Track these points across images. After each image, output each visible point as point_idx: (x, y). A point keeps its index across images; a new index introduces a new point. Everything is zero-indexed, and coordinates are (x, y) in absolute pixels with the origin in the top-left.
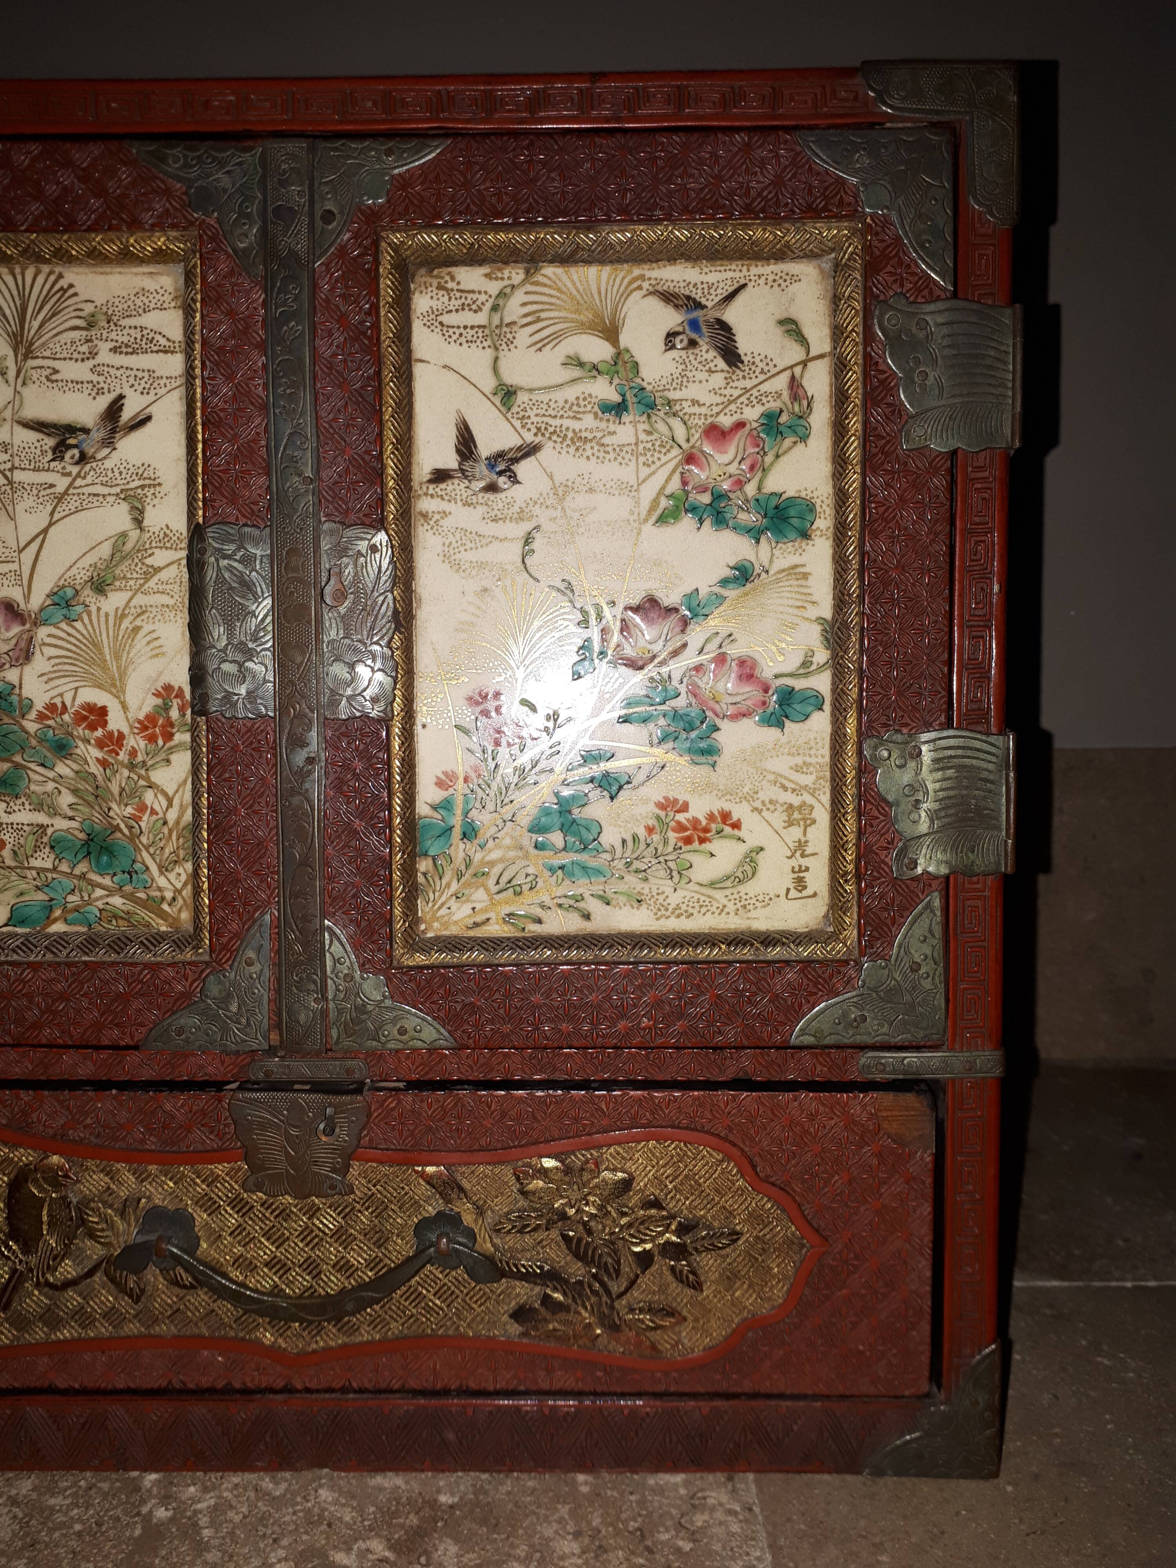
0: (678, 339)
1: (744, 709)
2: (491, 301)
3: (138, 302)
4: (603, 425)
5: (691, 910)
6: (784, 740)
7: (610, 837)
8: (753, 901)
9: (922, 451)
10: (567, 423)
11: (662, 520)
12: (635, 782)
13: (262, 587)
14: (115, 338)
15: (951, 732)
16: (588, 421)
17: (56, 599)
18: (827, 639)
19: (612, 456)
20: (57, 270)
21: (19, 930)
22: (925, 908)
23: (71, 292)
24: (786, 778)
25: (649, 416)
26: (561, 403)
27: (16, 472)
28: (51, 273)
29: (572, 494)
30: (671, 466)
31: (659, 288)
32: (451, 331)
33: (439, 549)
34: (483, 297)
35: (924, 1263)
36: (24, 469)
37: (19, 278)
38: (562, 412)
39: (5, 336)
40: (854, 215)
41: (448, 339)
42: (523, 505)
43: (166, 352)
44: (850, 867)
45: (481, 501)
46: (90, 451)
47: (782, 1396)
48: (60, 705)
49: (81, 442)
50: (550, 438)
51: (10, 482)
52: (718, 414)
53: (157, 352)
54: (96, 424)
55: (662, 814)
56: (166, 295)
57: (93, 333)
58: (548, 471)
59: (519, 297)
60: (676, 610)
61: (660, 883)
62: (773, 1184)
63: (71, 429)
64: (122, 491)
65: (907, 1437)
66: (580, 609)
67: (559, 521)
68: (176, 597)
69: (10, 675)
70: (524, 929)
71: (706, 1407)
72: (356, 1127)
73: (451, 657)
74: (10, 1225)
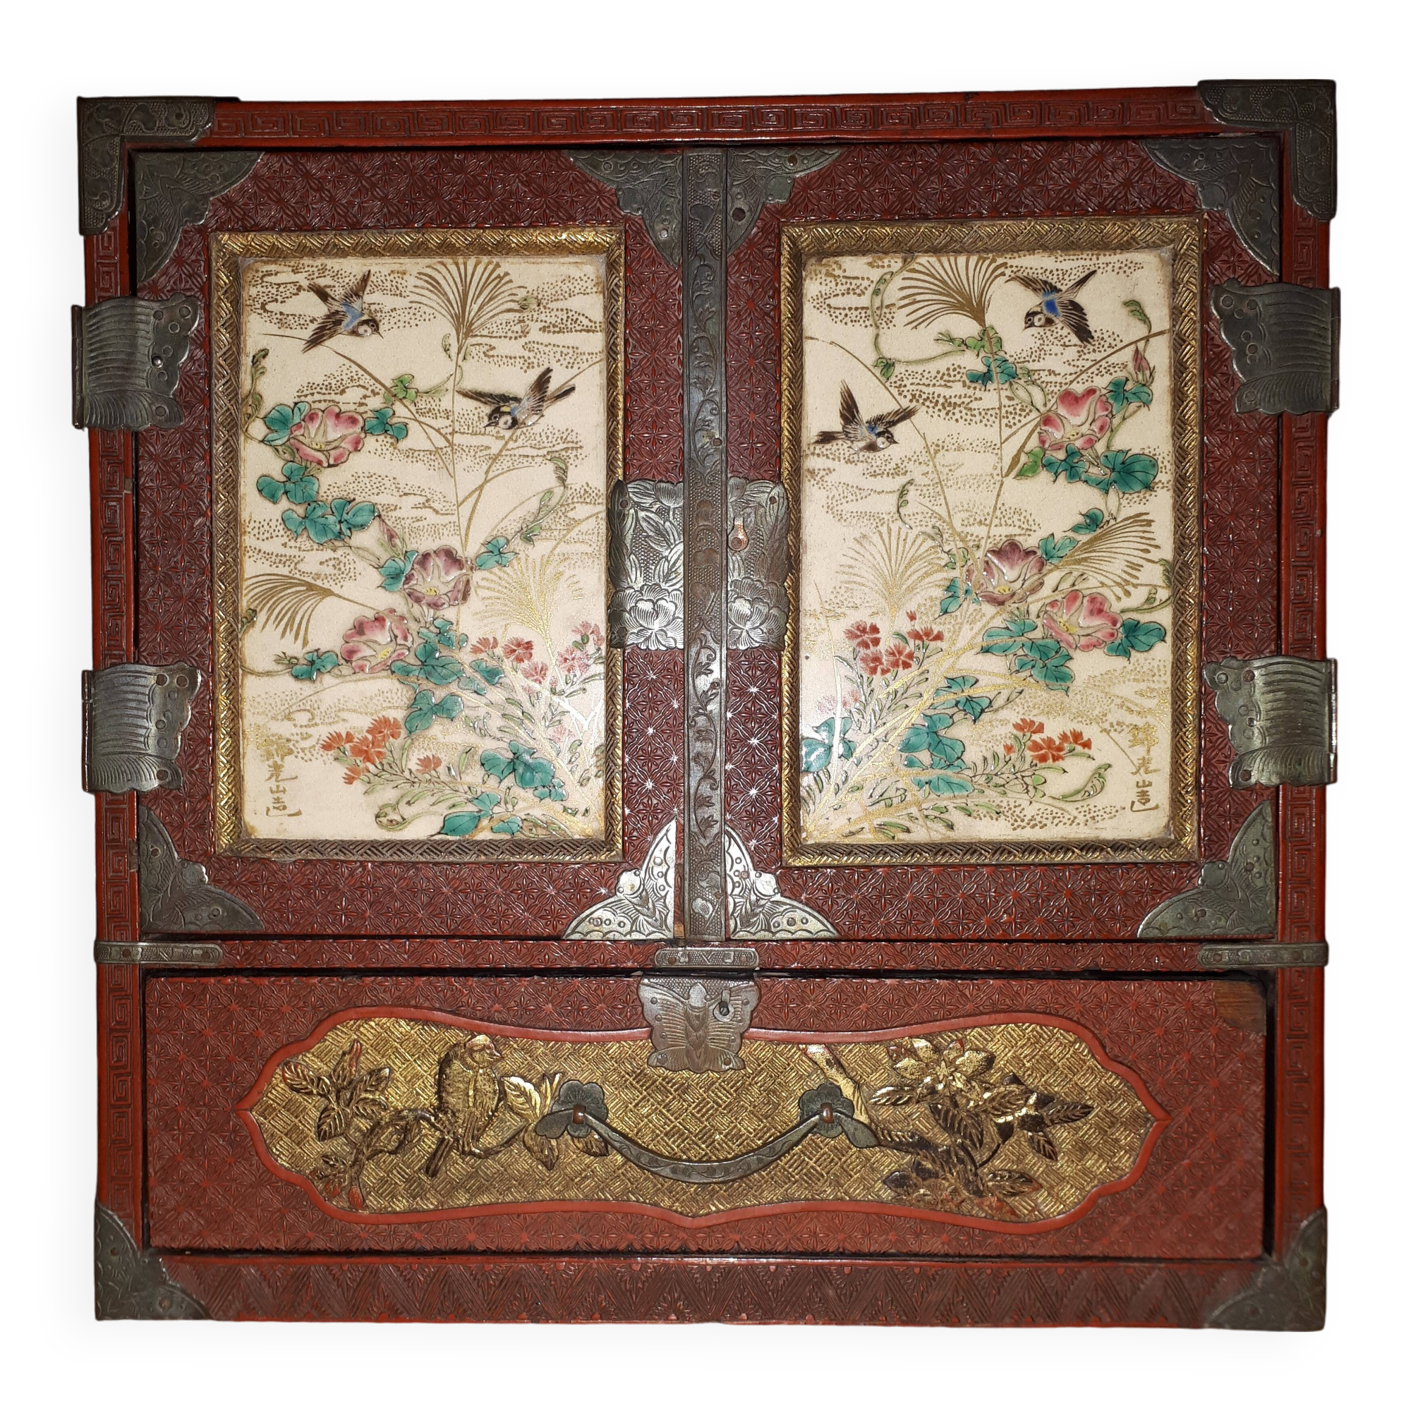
0: (1036, 319)
1: (1094, 640)
2: (873, 286)
3: (565, 288)
4: (970, 392)
5: (1045, 821)
6: (1130, 667)
7: (973, 755)
8: (1101, 813)
9: (1251, 413)
10: (938, 390)
11: (1021, 474)
12: (996, 705)
13: (675, 535)
14: (544, 319)
15: (1280, 659)
16: (958, 389)
17: (490, 547)
18: (1168, 578)
19: (978, 418)
20: (495, 260)
21: (450, 838)
22: (1258, 815)
23: (507, 279)
24: (1132, 702)
25: (1011, 384)
26: (934, 374)
27: (456, 435)
28: (488, 263)
29: (942, 452)
30: (1030, 427)
31: (1020, 274)
32: (838, 312)
33: (824, 501)
34: (866, 283)
35: (1257, 1135)
36: (463, 433)
37: (462, 267)
38: (934, 381)
39: (449, 317)
40: (1192, 211)
41: (835, 319)
42: (899, 462)
43: (588, 331)
44: (1190, 780)
45: (861, 459)
46: (521, 417)
47: (1129, 1259)
48: (492, 641)
49: (513, 410)
50: (923, 404)
51: (451, 445)
52: (1071, 382)
53: (581, 331)
54: (526, 395)
55: (1020, 734)
56: (589, 281)
57: (525, 315)
58: (922, 432)
59: (898, 282)
60: (1034, 553)
61: (1016, 796)
62: (1121, 1063)
63: (505, 399)
64: (548, 452)
65: (1243, 1295)
66: (948, 553)
67: (931, 476)
68: (594, 546)
69: (449, 613)
70: (893, 838)
71: (1061, 1268)
72: (749, 1008)
73: (832, 597)
74: (440, 1099)
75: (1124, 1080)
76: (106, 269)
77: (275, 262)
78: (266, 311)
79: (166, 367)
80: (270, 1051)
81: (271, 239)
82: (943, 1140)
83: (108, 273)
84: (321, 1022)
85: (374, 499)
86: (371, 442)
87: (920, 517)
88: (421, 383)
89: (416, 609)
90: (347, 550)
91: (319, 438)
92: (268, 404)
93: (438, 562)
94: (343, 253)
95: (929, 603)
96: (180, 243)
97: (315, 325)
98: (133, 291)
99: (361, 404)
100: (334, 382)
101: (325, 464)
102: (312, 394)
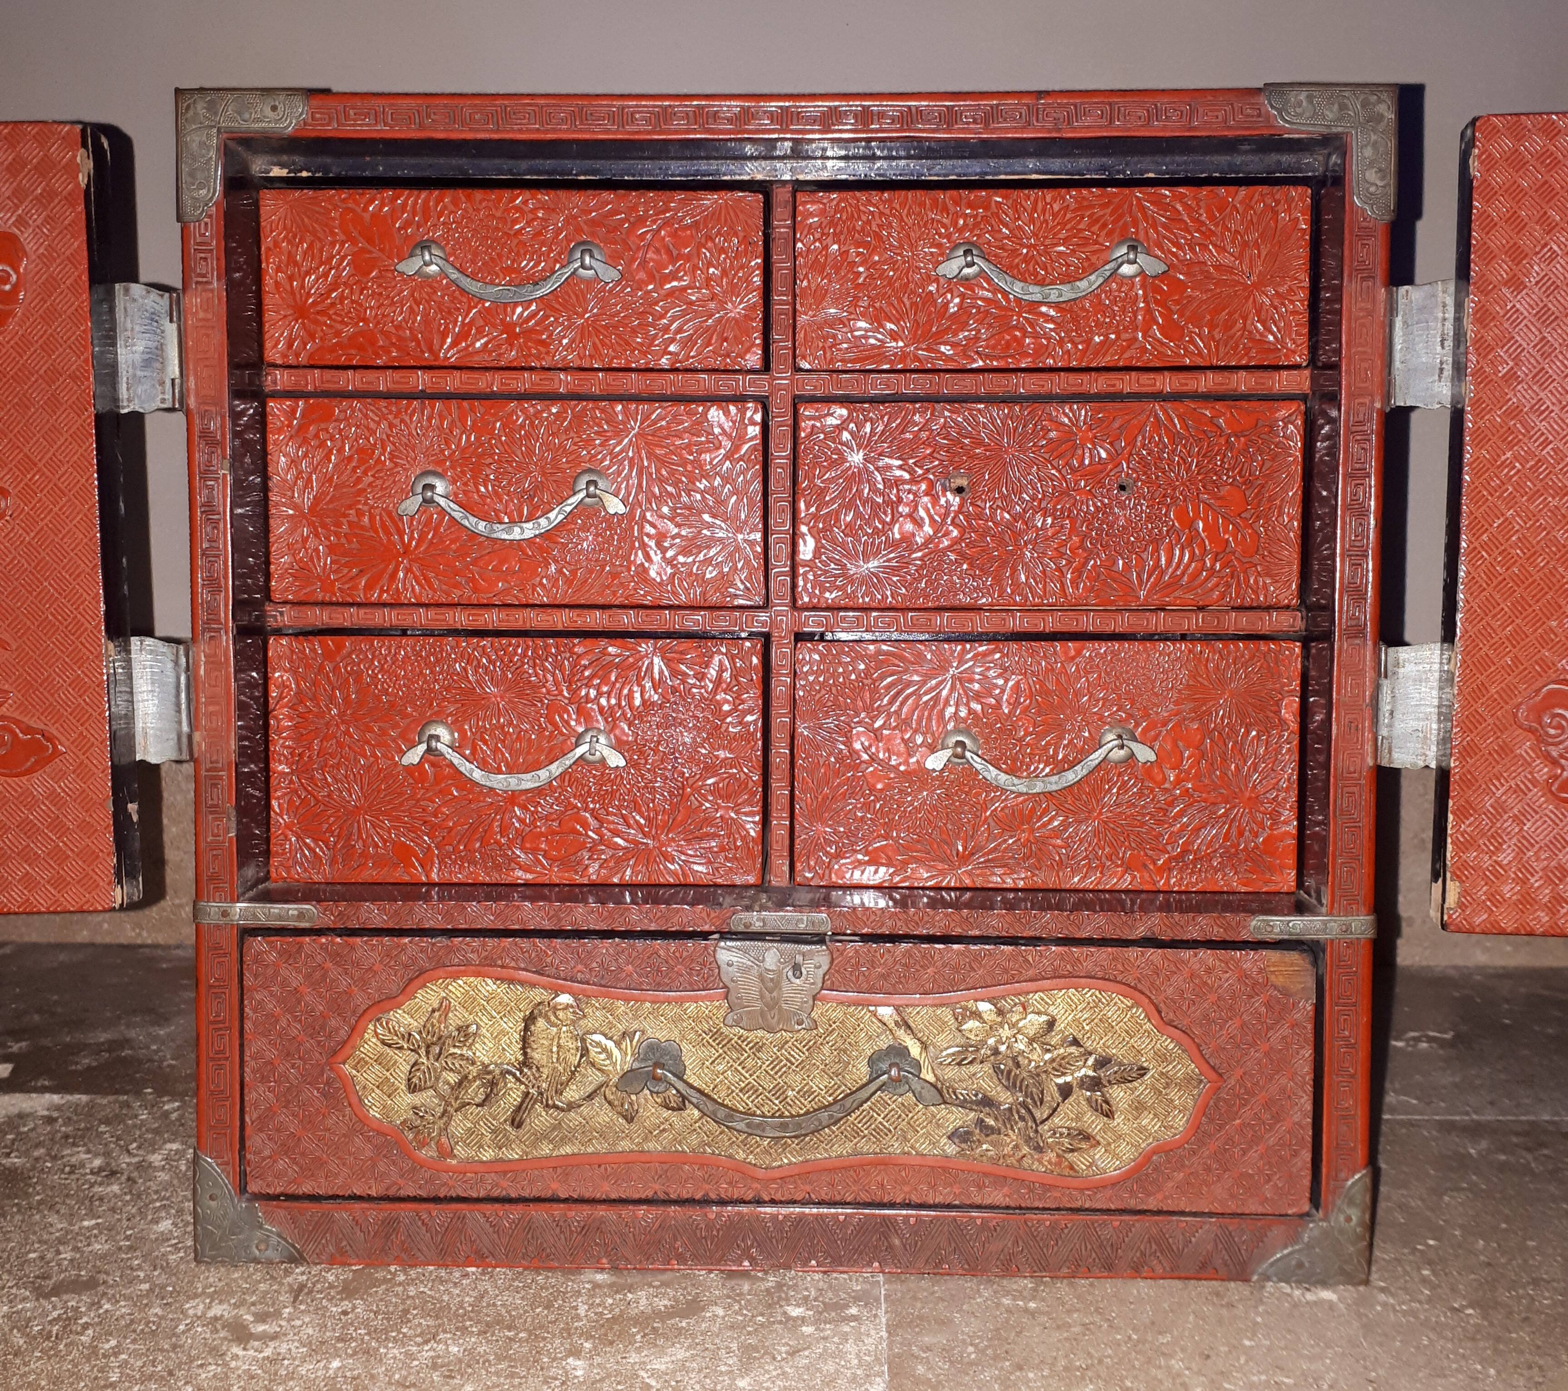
35: (1306, 1097)
47: (1182, 1213)
62: (1176, 1027)
65: (1290, 1249)
71: (1116, 1221)
72: (821, 972)
74: (525, 1054)
75: (1179, 1044)
76: (201, 255)
80: (363, 1007)
82: (1005, 1098)
84: (411, 980)
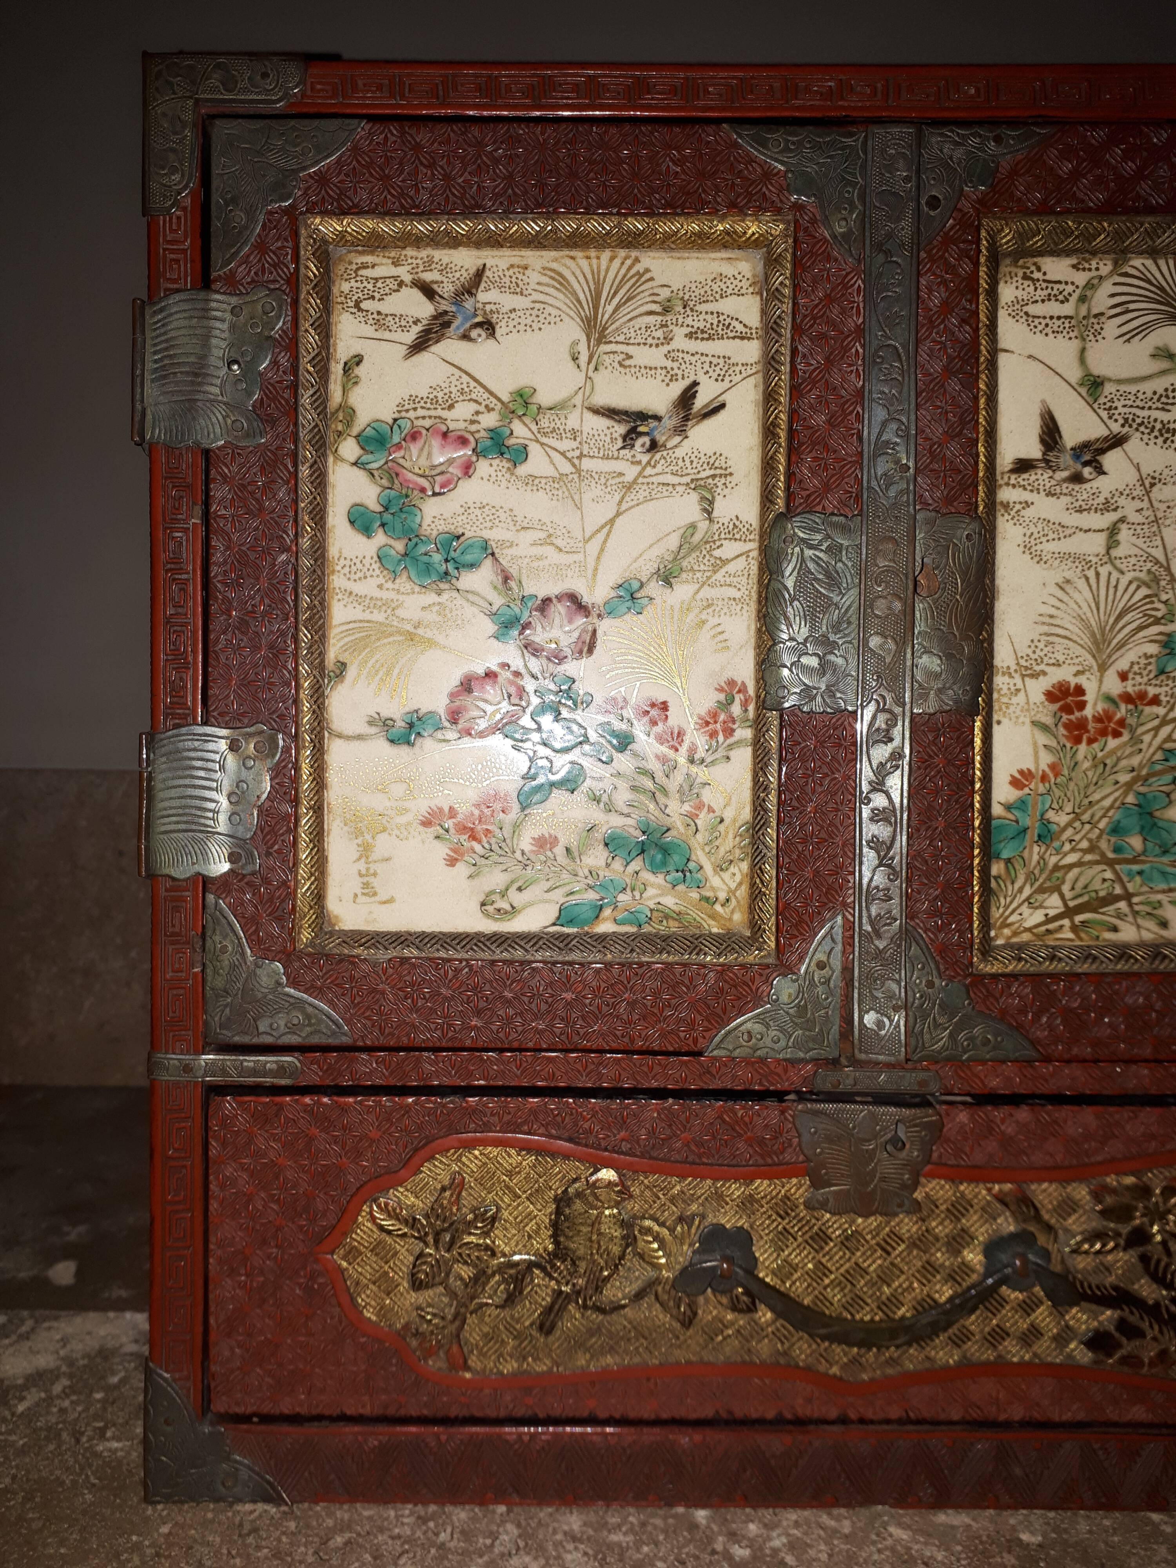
2: (1078, 291)
3: (715, 287)
10: (1155, 414)
13: (848, 577)
14: (691, 323)
17: (622, 591)
20: (634, 254)
21: (567, 930)
23: (647, 276)
26: (1149, 394)
27: (584, 460)
28: (626, 258)
29: (1159, 486)
32: (1037, 321)
33: (1020, 540)
34: (1070, 288)
36: (593, 457)
37: (594, 262)
38: (1150, 404)
39: (578, 320)
41: (1033, 329)
42: (1109, 496)
43: (742, 338)
45: (1065, 491)
46: (661, 439)
48: (621, 700)
49: (652, 430)
50: (1137, 430)
51: (579, 471)
53: (734, 338)
54: (667, 412)
56: (744, 280)
57: (669, 318)
58: (1135, 462)
59: (1107, 288)
63: (642, 416)
64: (692, 480)
66: (1165, 603)
67: (1146, 513)
68: (743, 590)
69: (571, 668)
70: (1098, 937)
73: (1030, 652)
74: (557, 1243)
76: (172, 256)
77: (372, 253)
78: (360, 309)
79: (244, 373)
80: (356, 1184)
81: (369, 224)
82: (1151, 1292)
83: (177, 261)
84: (417, 1149)
85: (486, 534)
86: (483, 467)
87: (1133, 560)
88: (544, 398)
89: (535, 665)
90: (455, 594)
91: (423, 462)
92: (362, 419)
93: (560, 610)
94: (454, 242)
95: (1143, 661)
96: (264, 226)
97: (419, 328)
98: (205, 282)
99: (473, 422)
100: (440, 395)
101: (430, 493)
102: (415, 409)
